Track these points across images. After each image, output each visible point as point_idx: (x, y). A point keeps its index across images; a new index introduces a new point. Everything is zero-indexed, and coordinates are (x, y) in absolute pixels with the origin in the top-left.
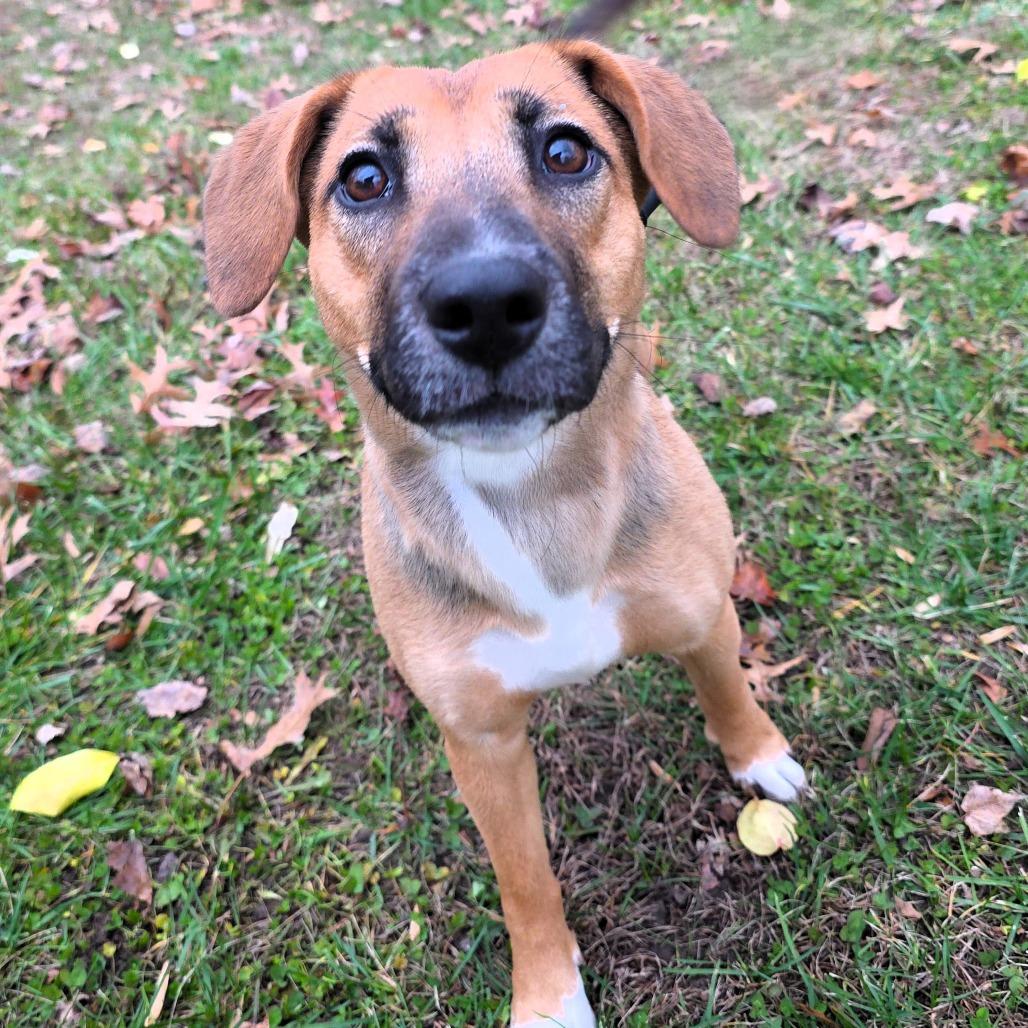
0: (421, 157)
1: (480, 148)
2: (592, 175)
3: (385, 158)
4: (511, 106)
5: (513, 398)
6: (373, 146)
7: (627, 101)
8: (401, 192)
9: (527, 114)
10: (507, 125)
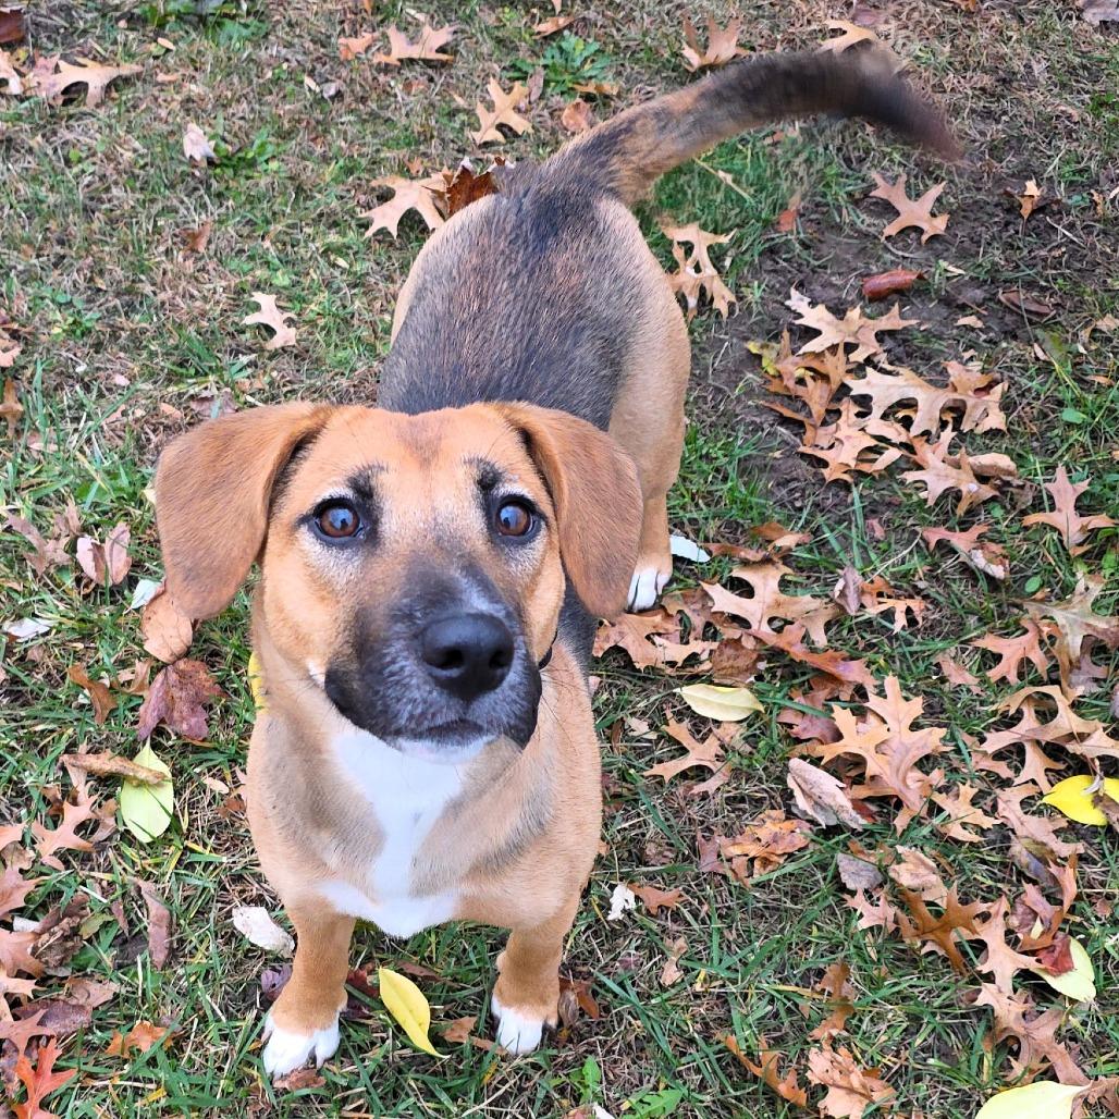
0: (394, 509)
1: (447, 506)
2: (532, 538)
3: (358, 505)
4: (476, 473)
5: (475, 724)
6: (349, 493)
8: (374, 538)
9: (487, 482)
10: (471, 490)
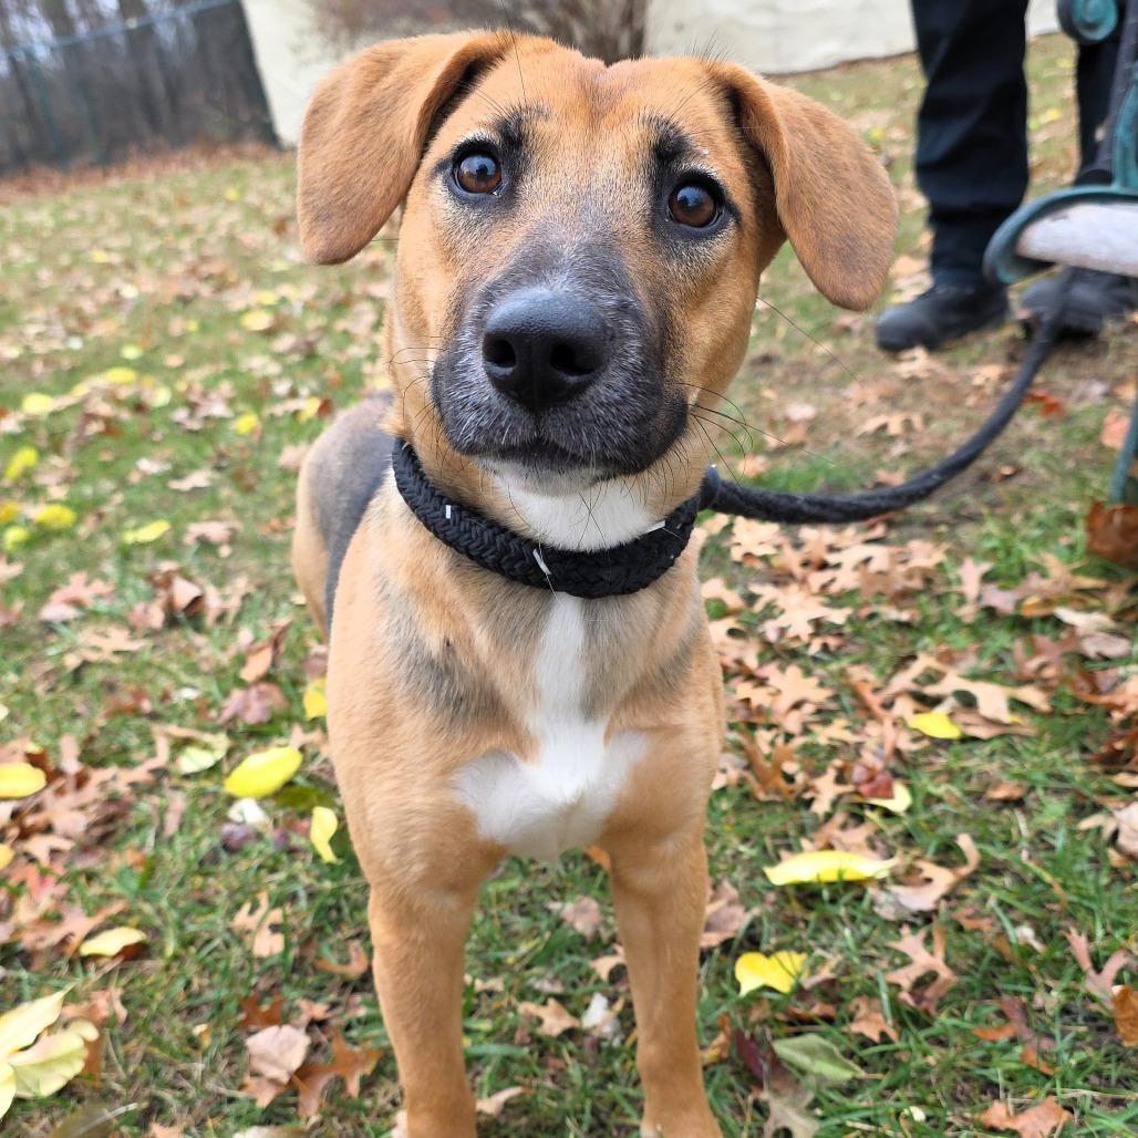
3: (503, 155)
6: (496, 138)
7: (770, 139)
9: (667, 150)
